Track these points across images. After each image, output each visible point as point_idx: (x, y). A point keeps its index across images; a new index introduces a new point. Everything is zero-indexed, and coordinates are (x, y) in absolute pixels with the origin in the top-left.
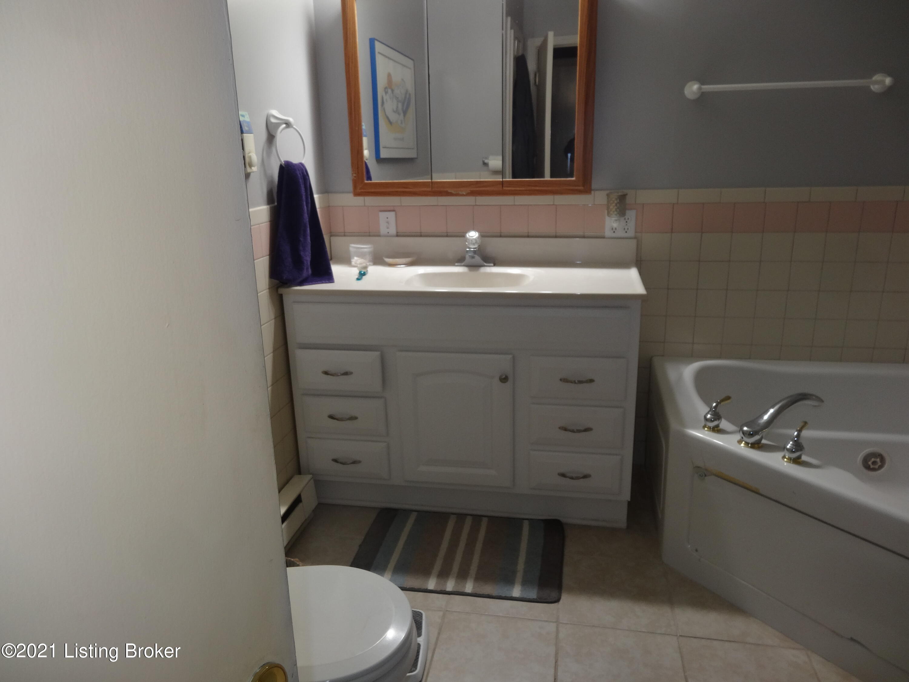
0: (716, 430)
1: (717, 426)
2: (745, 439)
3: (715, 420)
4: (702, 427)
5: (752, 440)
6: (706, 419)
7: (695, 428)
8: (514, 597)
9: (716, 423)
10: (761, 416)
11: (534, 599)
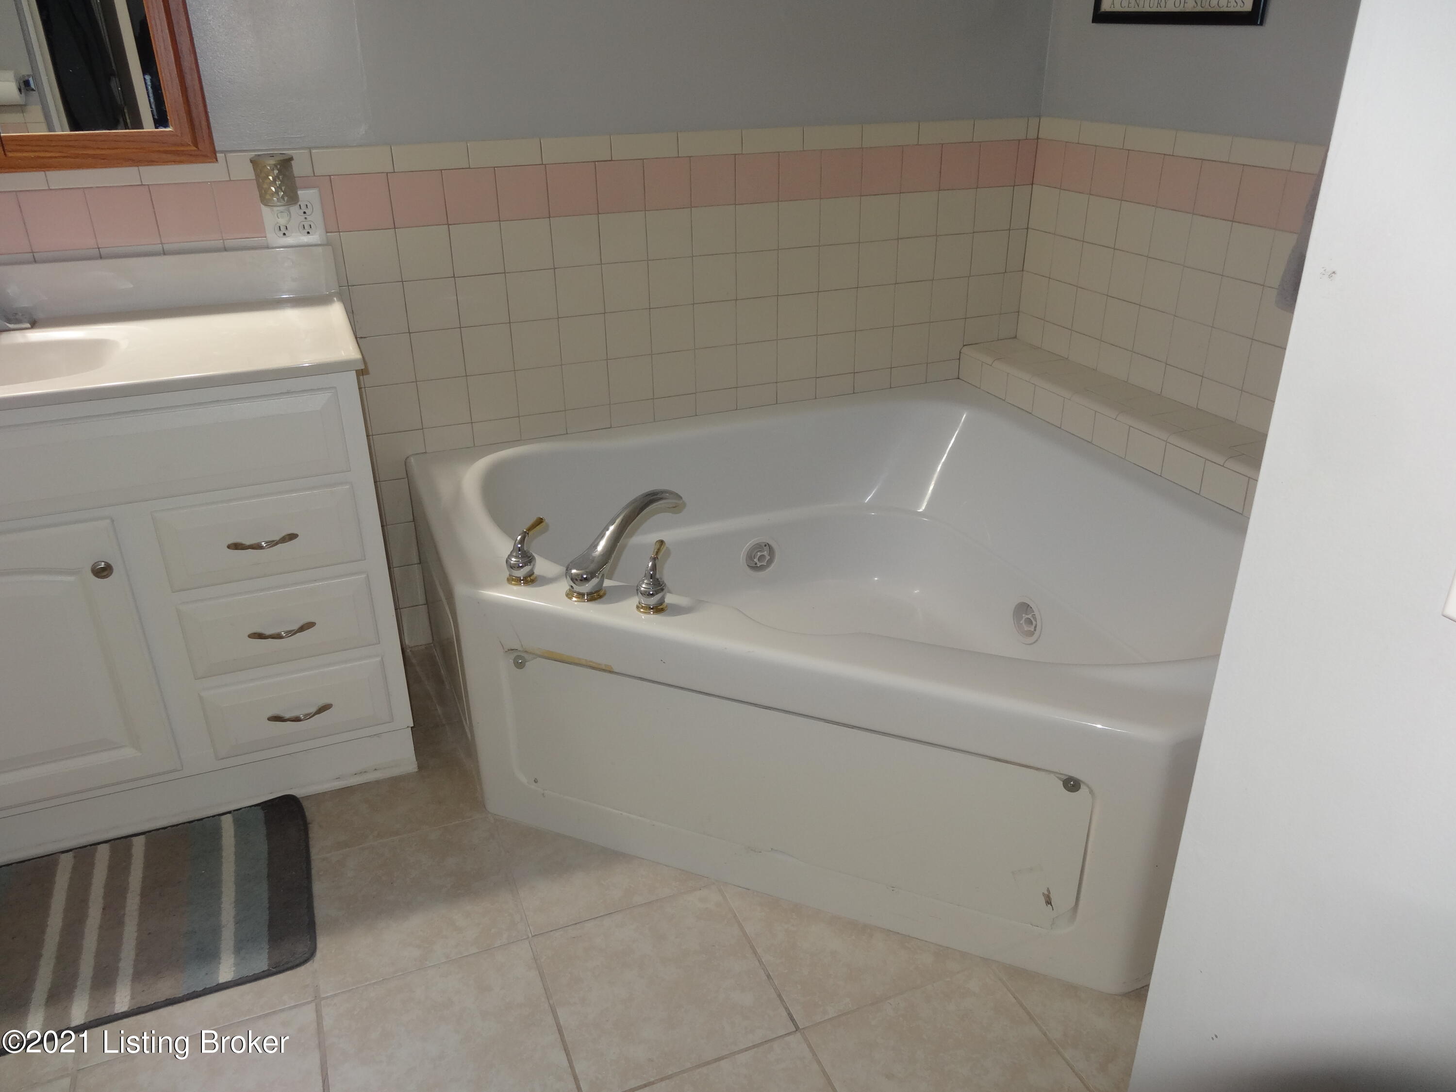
0: (529, 580)
1: (531, 574)
2: (577, 588)
3: (525, 565)
4: (506, 581)
5: (587, 588)
6: (512, 567)
7: (494, 585)
8: (221, 984)
9: (527, 569)
10: (595, 546)
11: (263, 971)
